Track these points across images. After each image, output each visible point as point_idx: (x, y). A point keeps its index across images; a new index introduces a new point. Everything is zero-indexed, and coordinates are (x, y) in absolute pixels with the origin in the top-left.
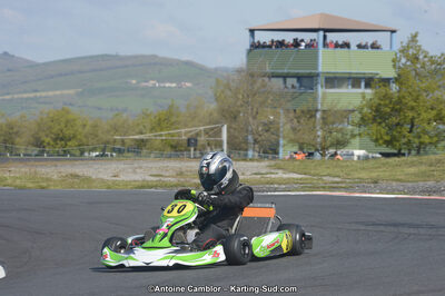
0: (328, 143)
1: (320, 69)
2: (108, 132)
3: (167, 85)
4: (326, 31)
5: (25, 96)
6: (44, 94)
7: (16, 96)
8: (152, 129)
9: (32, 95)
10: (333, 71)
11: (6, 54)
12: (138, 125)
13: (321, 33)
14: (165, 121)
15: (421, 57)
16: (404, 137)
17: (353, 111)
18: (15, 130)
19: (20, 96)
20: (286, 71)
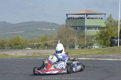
0: (88, 45)
1: (86, 25)
2: (29, 42)
3: (48, 29)
4: (87, 14)
5: (10, 33)
6: (15, 32)
7: (7, 33)
8: (41, 42)
9: (11, 33)
10: (89, 25)
11: (4, 22)
12: (38, 40)
13: (86, 15)
14: (44, 39)
15: (113, 21)
16: (108, 43)
17: (94, 36)
18: (4, 42)
19: (8, 33)
20: (76, 25)
